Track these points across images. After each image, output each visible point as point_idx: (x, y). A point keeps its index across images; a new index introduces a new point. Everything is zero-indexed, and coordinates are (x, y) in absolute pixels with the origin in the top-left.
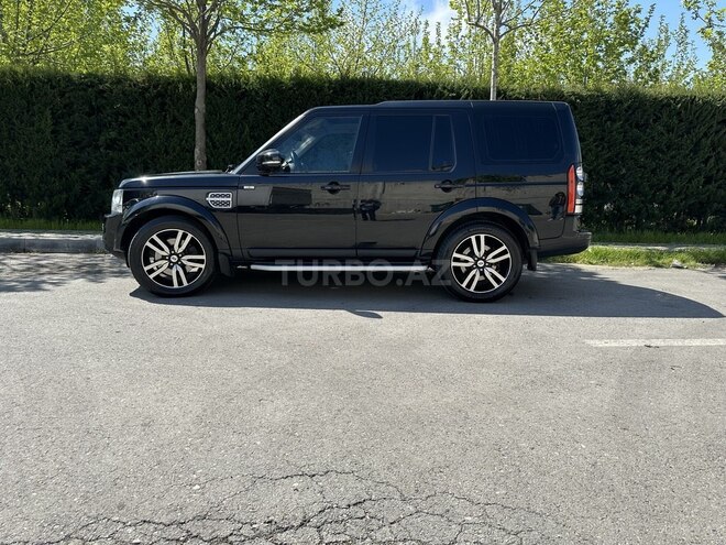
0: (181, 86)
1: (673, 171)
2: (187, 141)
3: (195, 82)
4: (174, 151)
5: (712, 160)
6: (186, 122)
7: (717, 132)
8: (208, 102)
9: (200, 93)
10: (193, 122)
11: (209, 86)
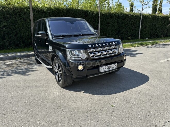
0: (25, 9)
1: (128, 28)
2: (29, 25)
3: (29, 8)
4: (25, 28)
5: (134, 26)
6: (28, 20)
7: (134, 21)
8: (34, 14)
9: (31, 12)
10: (30, 20)
11: (34, 10)
